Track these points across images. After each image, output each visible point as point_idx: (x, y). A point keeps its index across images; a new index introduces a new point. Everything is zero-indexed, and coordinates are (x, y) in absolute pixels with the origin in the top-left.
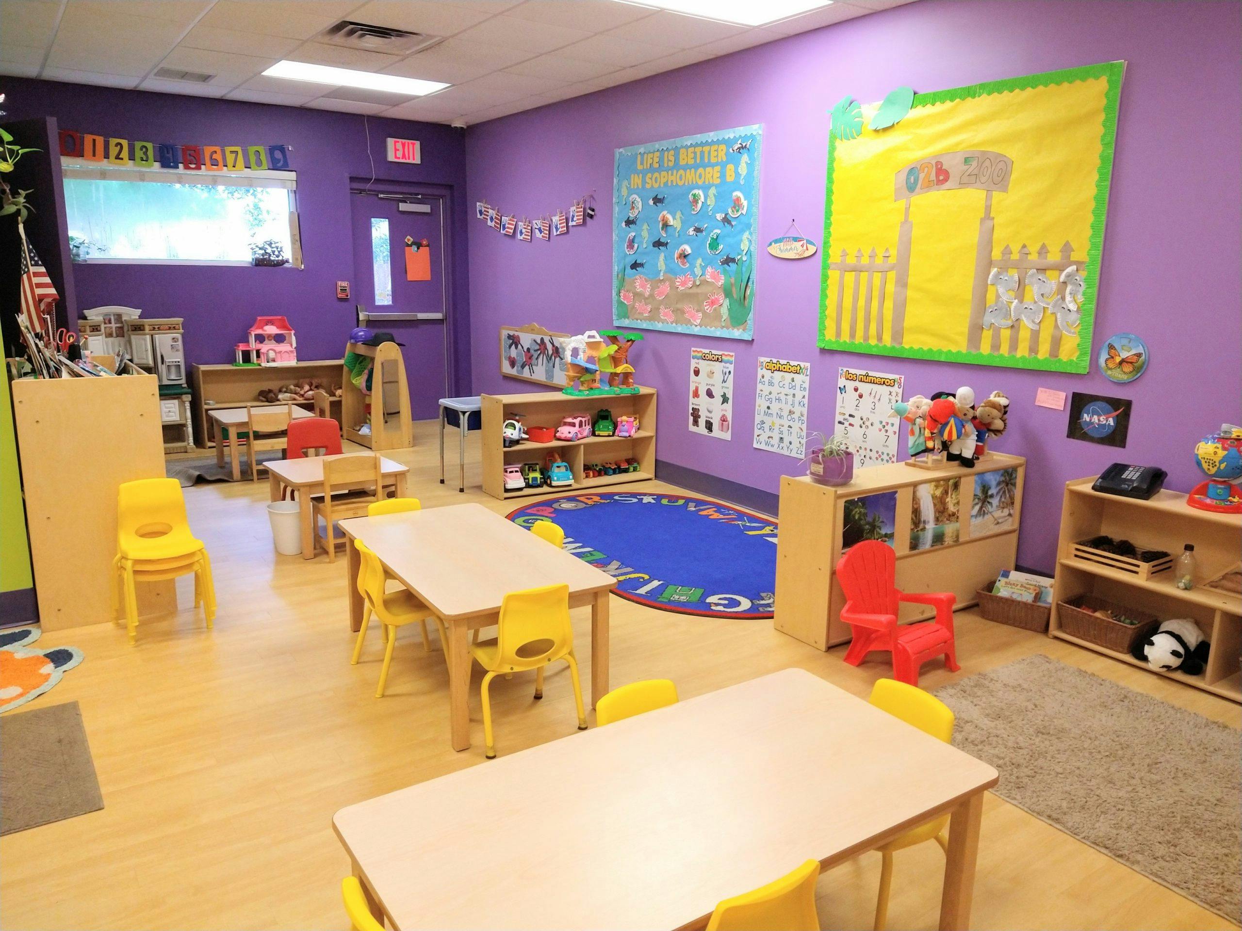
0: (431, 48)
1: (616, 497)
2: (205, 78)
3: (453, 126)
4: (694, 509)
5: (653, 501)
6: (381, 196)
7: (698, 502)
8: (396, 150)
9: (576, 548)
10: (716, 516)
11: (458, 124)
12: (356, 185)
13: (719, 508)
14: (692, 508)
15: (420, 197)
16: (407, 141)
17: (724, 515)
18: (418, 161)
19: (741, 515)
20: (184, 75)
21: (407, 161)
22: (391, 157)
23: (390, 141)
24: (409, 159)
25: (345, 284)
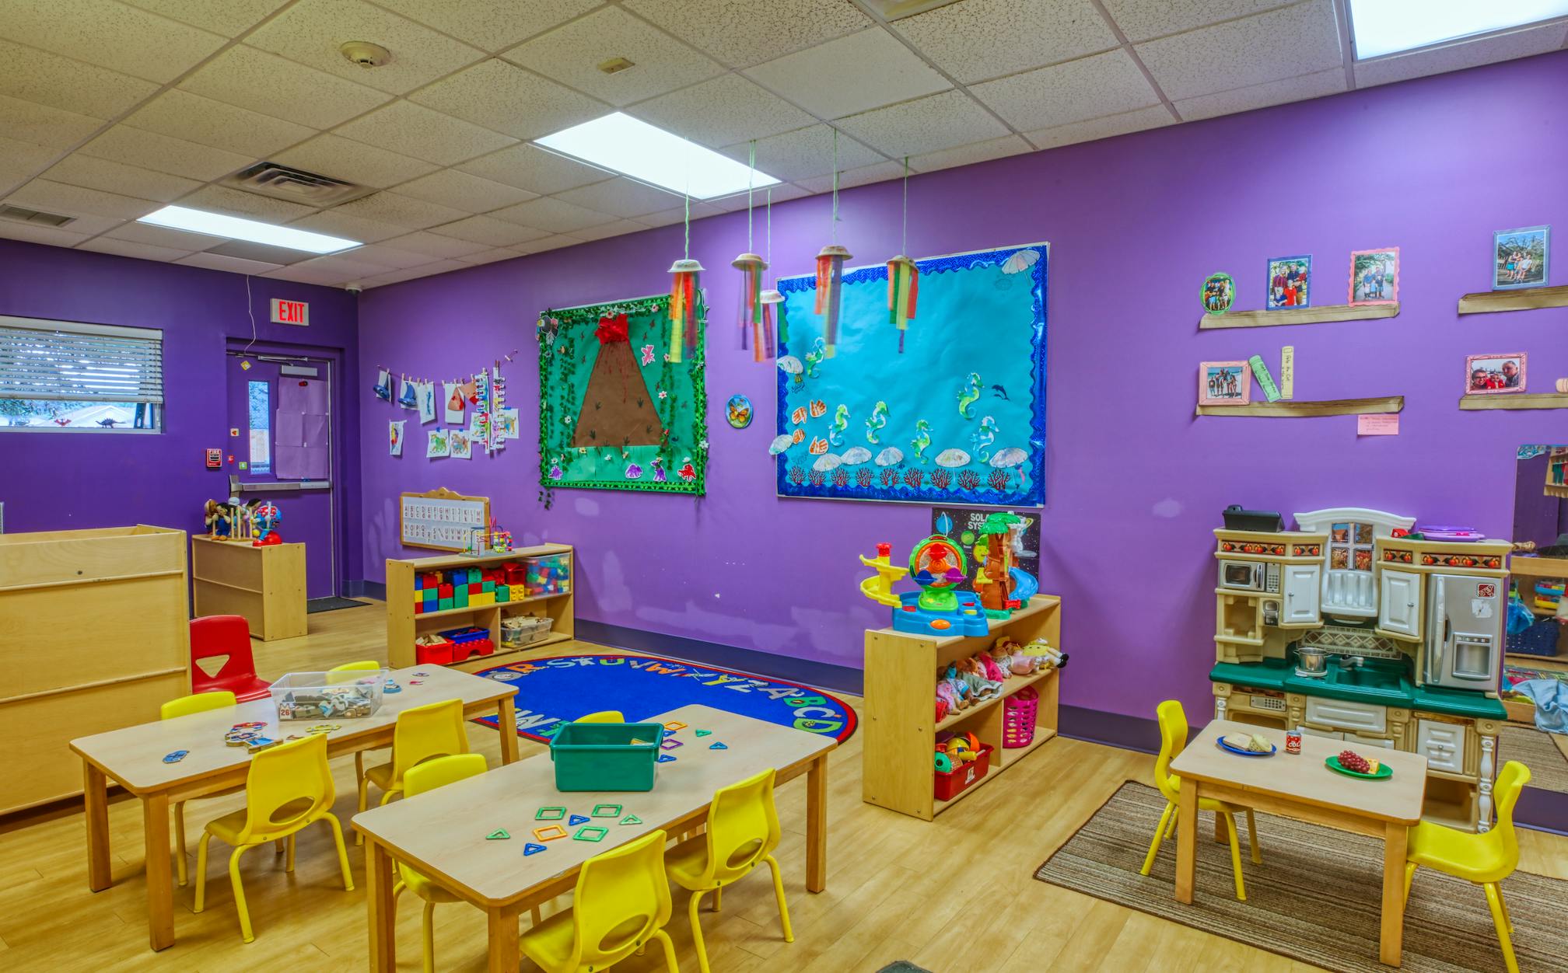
0: (356, 200)
1: (550, 663)
2: (60, 221)
3: (347, 288)
4: (638, 667)
5: (592, 663)
6: (261, 358)
7: (640, 660)
8: (282, 311)
9: (538, 720)
10: (664, 671)
11: (354, 287)
12: (234, 346)
13: (664, 663)
14: (635, 665)
15: (306, 359)
16: (294, 302)
17: (673, 669)
18: (306, 322)
19: (690, 669)
20: (32, 216)
21: (294, 323)
22: (275, 317)
23: (275, 303)
24: (296, 320)
25: (216, 451)
